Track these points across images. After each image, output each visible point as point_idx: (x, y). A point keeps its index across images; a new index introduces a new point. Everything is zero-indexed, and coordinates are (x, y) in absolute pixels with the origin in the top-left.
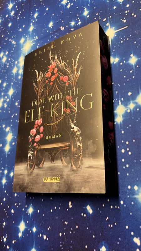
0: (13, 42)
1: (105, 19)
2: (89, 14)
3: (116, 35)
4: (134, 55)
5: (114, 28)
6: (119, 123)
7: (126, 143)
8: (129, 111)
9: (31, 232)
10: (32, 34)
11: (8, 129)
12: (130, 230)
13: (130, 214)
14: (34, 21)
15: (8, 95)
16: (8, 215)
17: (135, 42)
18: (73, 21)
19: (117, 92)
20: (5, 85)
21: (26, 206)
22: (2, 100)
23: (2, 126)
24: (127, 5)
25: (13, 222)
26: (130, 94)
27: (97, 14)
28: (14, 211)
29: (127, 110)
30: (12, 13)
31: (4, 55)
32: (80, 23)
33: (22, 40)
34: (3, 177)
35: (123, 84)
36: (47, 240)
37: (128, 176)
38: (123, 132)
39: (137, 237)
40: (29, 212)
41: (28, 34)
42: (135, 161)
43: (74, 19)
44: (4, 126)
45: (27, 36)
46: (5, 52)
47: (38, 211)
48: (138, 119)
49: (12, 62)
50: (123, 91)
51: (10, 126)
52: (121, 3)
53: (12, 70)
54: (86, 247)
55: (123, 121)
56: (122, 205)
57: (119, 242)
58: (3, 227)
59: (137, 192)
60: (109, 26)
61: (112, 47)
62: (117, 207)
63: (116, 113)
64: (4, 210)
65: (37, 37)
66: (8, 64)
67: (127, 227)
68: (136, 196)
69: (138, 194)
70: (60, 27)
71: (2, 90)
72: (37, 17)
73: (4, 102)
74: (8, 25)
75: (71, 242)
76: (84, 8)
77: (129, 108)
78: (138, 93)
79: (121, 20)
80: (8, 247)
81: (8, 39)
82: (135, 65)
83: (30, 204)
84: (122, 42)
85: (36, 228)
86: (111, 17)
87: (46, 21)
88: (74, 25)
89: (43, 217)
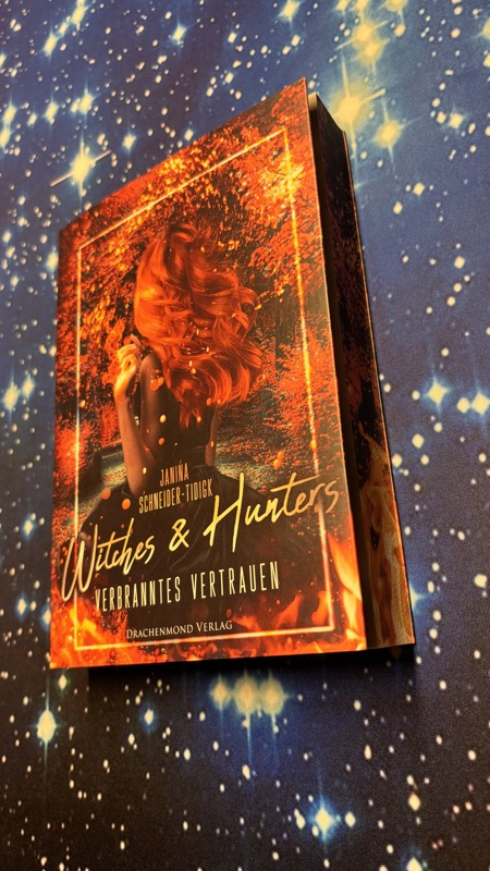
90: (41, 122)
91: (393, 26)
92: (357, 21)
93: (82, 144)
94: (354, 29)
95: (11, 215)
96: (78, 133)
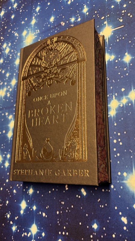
0: (16, 34)
1: (103, 18)
2: (88, 11)
3: (113, 34)
4: (128, 54)
5: (111, 26)
6: (112, 116)
7: (118, 135)
8: (121, 106)
9: (31, 209)
10: (34, 27)
11: (11, 117)
12: (118, 211)
13: (119, 197)
14: (36, 15)
15: (10, 85)
16: (10, 195)
17: (130, 42)
18: (73, 17)
19: (111, 87)
20: (8, 75)
21: (27, 187)
22: (5, 89)
23: (6, 113)
24: (124, 5)
25: (16, 201)
26: (123, 90)
27: (96, 12)
28: (16, 191)
29: (120, 104)
30: (15, 6)
31: (7, 46)
32: (79, 20)
33: (25, 33)
34: (6, 161)
35: (117, 81)
36: (46, 218)
37: (118, 164)
38: (115, 124)
39: (124, 217)
40: (29, 192)
41: (30, 27)
42: (125, 151)
43: (74, 16)
44: (7, 114)
45: (29, 29)
46: (8, 44)
47: (38, 192)
48: (129, 113)
49: (14, 54)
50: (117, 87)
51: (12, 114)
52: (119, 3)
53: (14, 61)
54: (80, 224)
55: (116, 114)
56: (112, 189)
57: (108, 220)
58: (6, 205)
59: (126, 178)
60: (107, 24)
61: (109, 45)
62: (108, 190)
63: (110, 107)
64: (7, 190)
65: (38, 30)
66: (11, 55)
67: (116, 208)
68: (124, 182)
69: (126, 180)
70: (61, 22)
71: (5, 80)
72: (39, 11)
73: (7, 91)
74: (11, 16)
75: (67, 219)
76: (84, 5)
77: (122, 103)
78: (131, 90)
79: (118, 19)
80: (11, 223)
81: (11, 31)
82: (129, 64)
83: (31, 186)
84: (118, 40)
85: (36, 207)
86: (108, 15)
87: (47, 15)
88: (74, 21)
89: (43, 197)
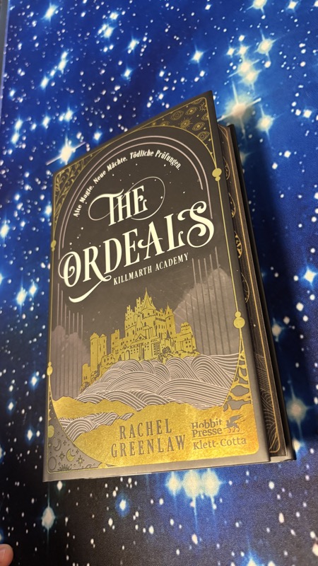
90: (40, 128)
91: (263, 62)
92: (240, 60)
93: (67, 140)
94: (239, 66)
95: (20, 184)
96: (64, 133)
